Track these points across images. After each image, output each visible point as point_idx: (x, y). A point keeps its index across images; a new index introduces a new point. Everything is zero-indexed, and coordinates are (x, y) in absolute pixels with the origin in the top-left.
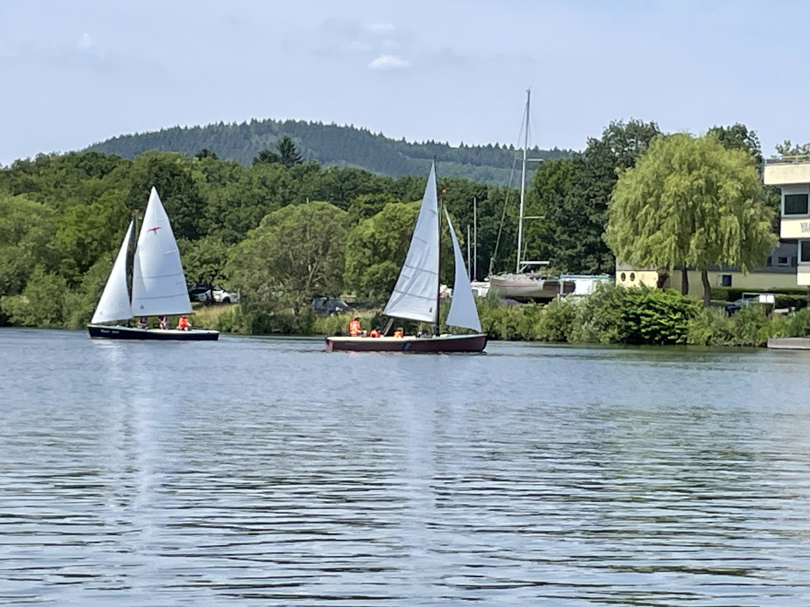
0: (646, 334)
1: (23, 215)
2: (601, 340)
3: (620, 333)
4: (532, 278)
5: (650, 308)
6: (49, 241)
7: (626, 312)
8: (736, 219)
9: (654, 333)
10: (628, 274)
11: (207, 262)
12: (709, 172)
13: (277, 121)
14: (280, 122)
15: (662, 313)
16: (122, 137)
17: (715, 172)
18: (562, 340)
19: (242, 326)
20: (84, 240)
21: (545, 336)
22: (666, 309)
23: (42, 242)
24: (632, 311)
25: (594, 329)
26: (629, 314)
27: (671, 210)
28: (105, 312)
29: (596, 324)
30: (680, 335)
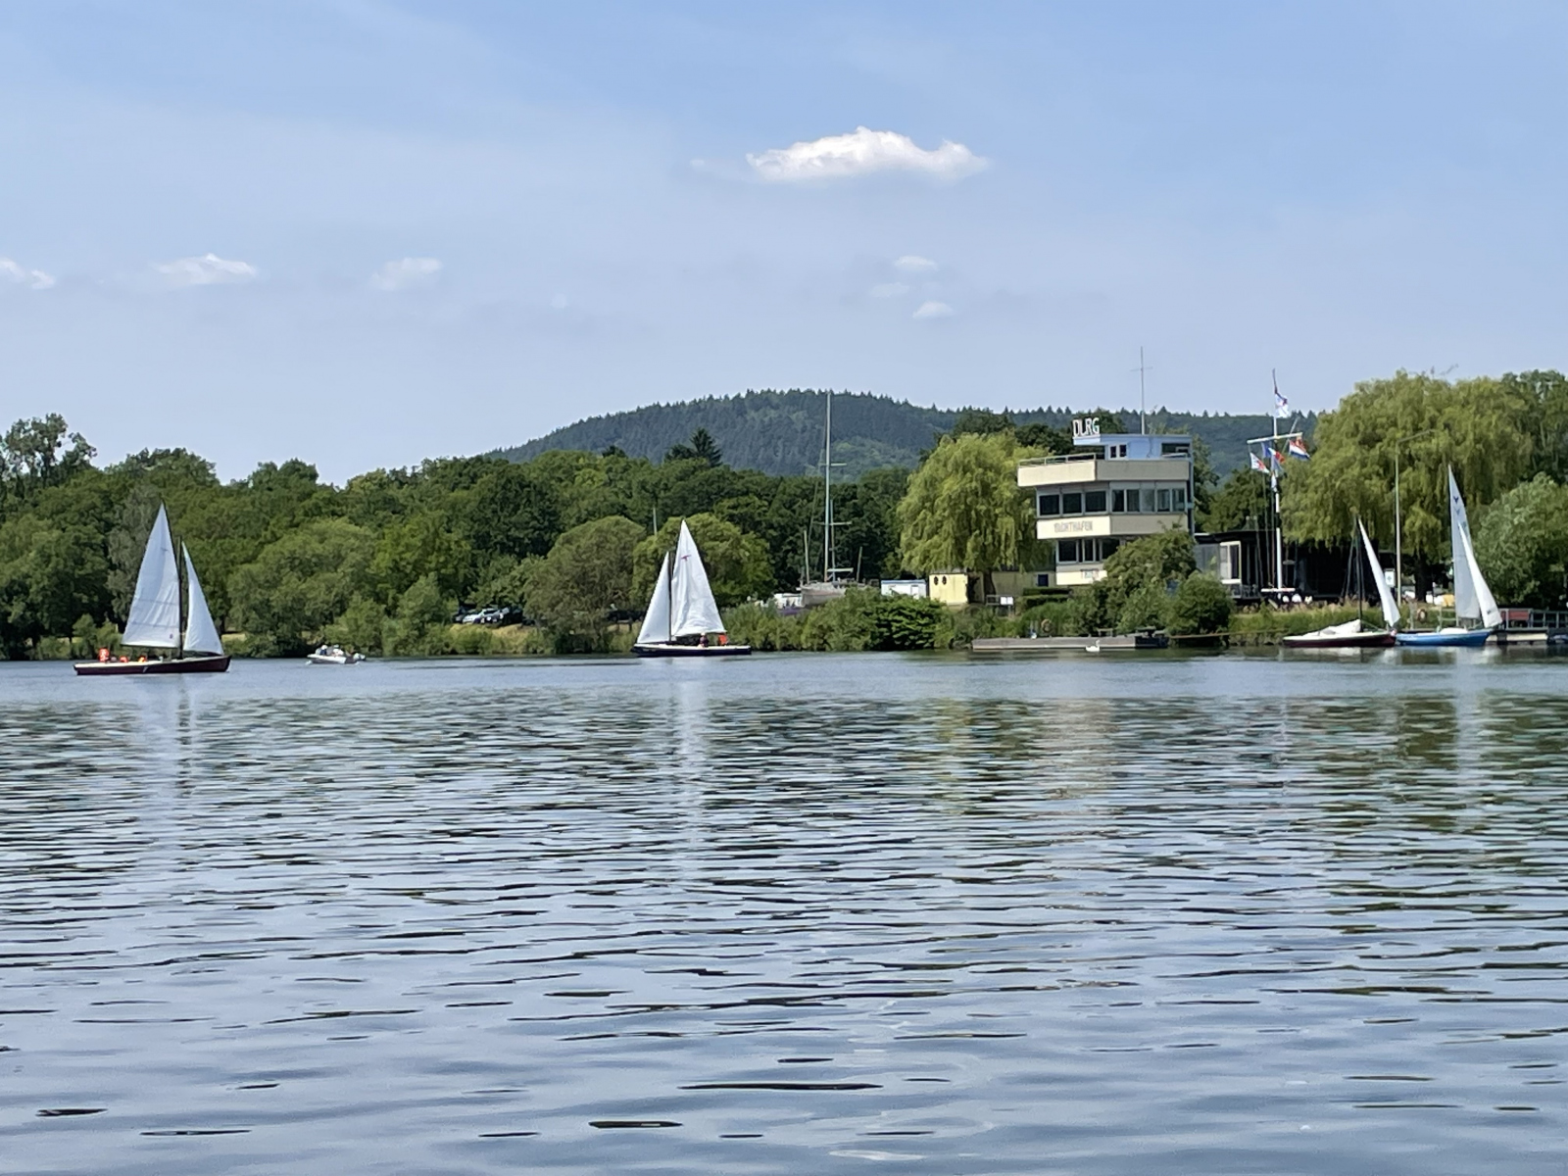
0: (898, 639)
1: (341, 540)
3: (873, 638)
4: (835, 587)
6: (367, 566)
7: (878, 619)
8: (1012, 520)
9: (904, 638)
10: (940, 577)
12: (984, 474)
13: (778, 391)
14: (782, 393)
15: (912, 618)
16: (590, 419)
17: (990, 474)
18: (822, 648)
19: (546, 648)
20: (398, 563)
21: (810, 645)
22: (914, 614)
23: (360, 567)
24: (883, 618)
26: (881, 621)
27: (946, 514)
29: (850, 631)
30: (927, 639)
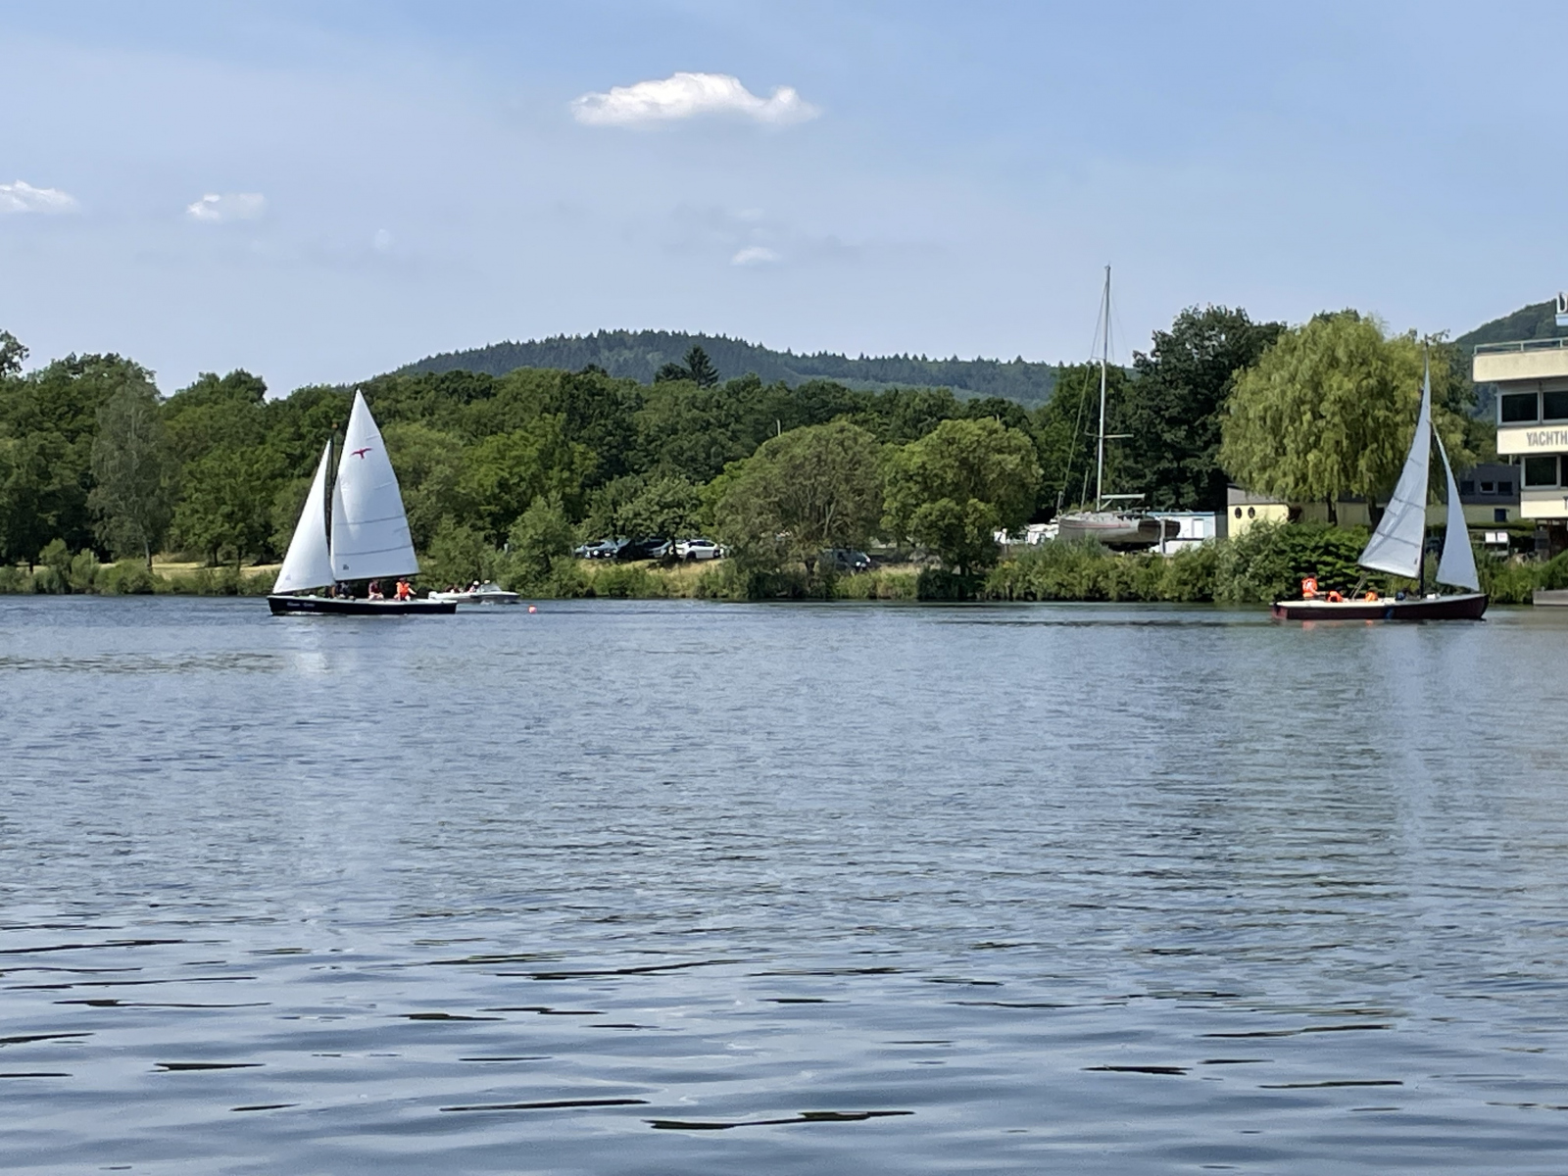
1: (424, 450)
2: (1262, 598)
3: (1288, 589)
4: (1121, 518)
5: (1328, 553)
6: (458, 483)
7: (1295, 560)
10: (1245, 509)
11: (668, 506)
12: (1382, 368)
13: (631, 332)
18: (1204, 599)
19: (733, 590)
20: (507, 479)
21: (1177, 595)
23: (449, 483)
24: (1304, 558)
25: (1251, 583)
26: (1300, 563)
28: (294, 577)
29: (1253, 577)
